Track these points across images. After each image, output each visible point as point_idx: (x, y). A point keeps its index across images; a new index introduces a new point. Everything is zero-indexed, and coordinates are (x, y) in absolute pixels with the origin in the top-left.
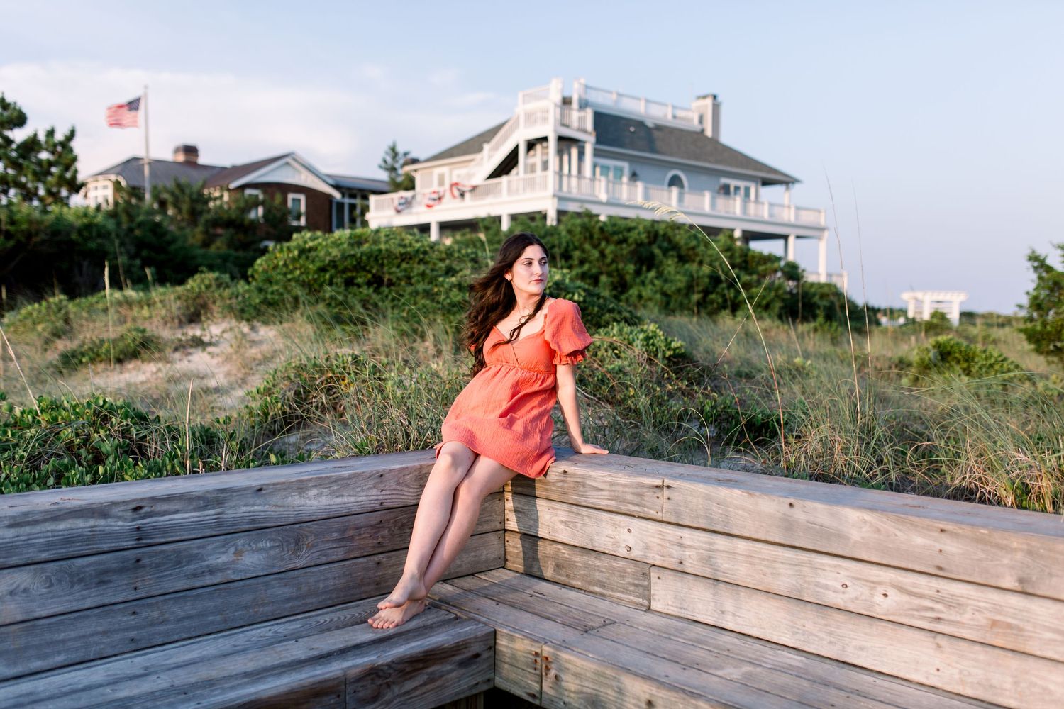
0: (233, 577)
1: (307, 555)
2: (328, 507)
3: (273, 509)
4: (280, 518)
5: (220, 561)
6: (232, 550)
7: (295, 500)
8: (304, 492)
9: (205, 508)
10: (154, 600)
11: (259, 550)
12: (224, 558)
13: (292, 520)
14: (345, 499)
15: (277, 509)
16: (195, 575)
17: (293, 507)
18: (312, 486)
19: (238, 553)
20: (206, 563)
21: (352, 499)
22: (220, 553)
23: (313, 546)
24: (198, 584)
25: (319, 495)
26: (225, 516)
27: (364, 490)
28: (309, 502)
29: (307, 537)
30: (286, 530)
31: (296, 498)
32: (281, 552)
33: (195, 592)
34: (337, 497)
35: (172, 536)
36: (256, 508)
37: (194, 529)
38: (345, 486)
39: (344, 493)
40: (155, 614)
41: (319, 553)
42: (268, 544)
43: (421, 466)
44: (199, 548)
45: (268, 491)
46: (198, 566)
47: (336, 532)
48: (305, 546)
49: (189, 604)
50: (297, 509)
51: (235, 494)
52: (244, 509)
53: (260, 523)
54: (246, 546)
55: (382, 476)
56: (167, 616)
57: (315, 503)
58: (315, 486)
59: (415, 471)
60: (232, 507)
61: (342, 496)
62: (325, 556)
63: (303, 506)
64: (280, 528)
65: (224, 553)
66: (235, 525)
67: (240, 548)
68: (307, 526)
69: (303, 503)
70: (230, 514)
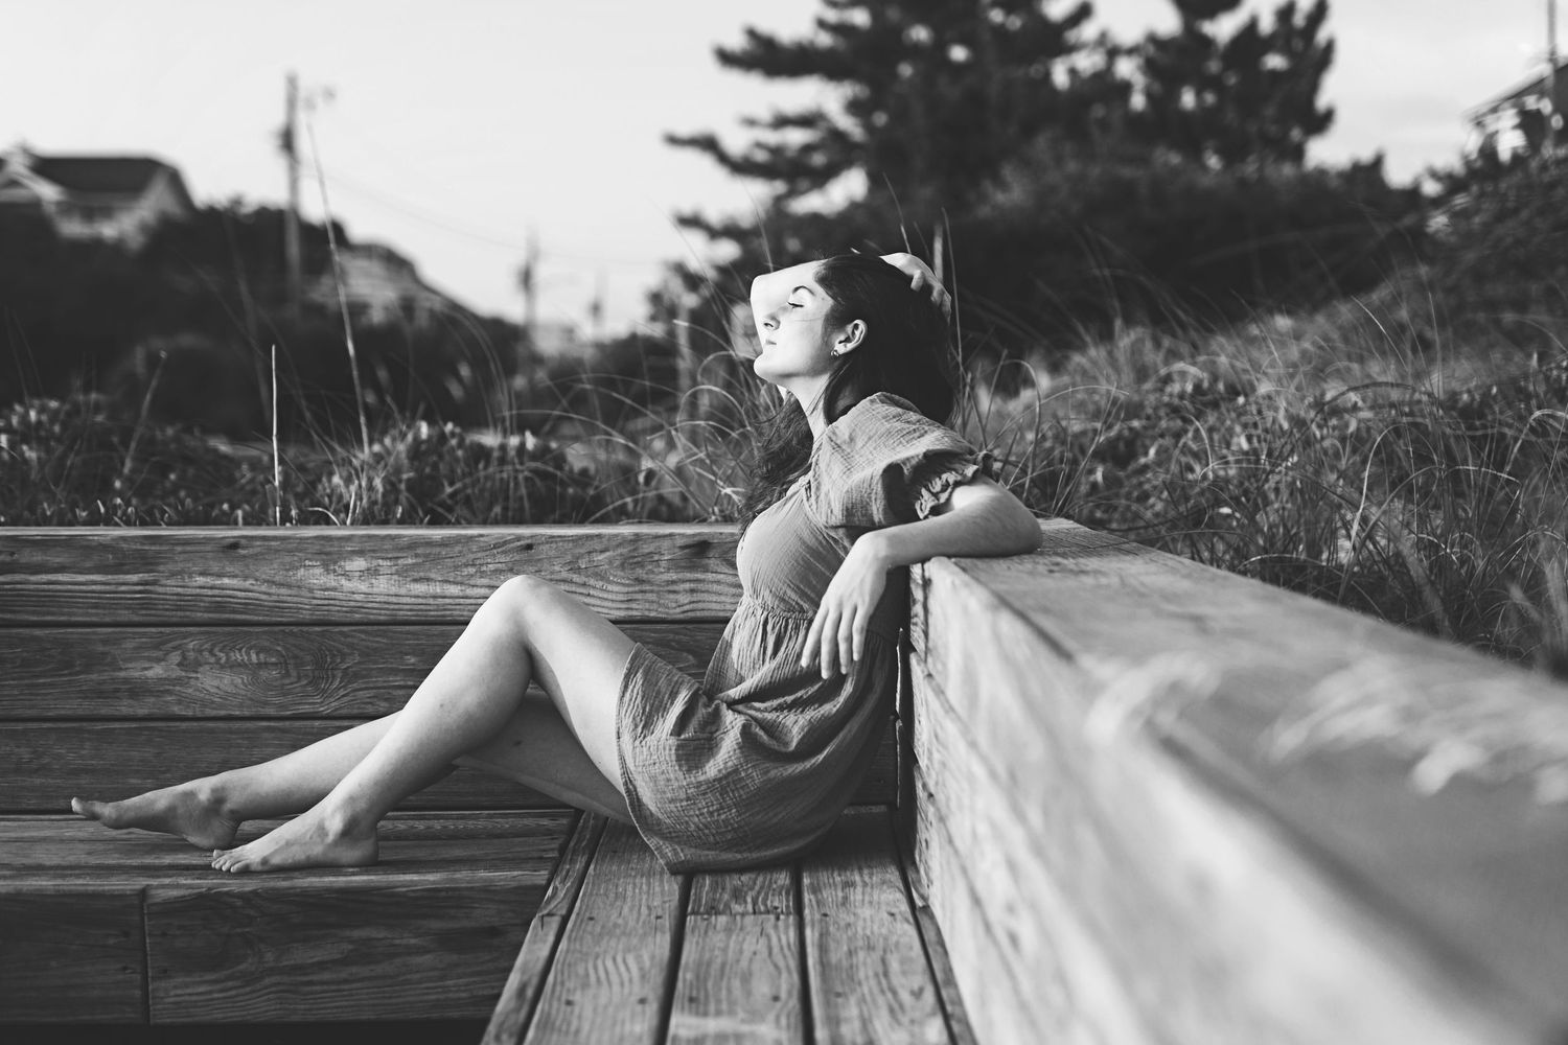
0: (177, 710)
1: (342, 692)
2: (394, 600)
3: (264, 588)
4: (279, 607)
5: (150, 674)
6: (175, 657)
7: (315, 576)
8: (335, 563)
9: (118, 568)
10: (20, 726)
11: (233, 666)
12: (157, 671)
13: (306, 616)
14: (437, 589)
15: (274, 590)
16: (99, 693)
17: (311, 590)
18: (354, 552)
19: (190, 665)
20: (122, 674)
21: (454, 590)
22: (149, 659)
23: (357, 676)
24: (104, 711)
25: (373, 572)
26: (160, 589)
27: (483, 574)
28: (346, 584)
29: (344, 656)
30: (292, 634)
31: (318, 571)
32: (283, 677)
33: (99, 726)
34: (415, 581)
35: (53, 614)
36: (226, 581)
37: (96, 606)
38: (435, 560)
39: (433, 576)
40: (25, 753)
41: (372, 693)
42: (254, 657)
43: (637, 535)
44: (105, 642)
45: (251, 551)
46: (105, 676)
47: (413, 654)
48: (339, 674)
49: (87, 745)
50: (318, 594)
51: (179, 549)
52: (201, 580)
53: (234, 612)
54: (206, 654)
55: (529, 547)
56: (46, 760)
57: (363, 587)
58: (361, 553)
59: (619, 545)
60: (173, 574)
61: (428, 580)
62: (386, 700)
63: (334, 589)
64: (276, 629)
65: (158, 660)
66: (180, 608)
67: (191, 655)
68: (341, 633)
69: (333, 584)
70: (170, 587)
